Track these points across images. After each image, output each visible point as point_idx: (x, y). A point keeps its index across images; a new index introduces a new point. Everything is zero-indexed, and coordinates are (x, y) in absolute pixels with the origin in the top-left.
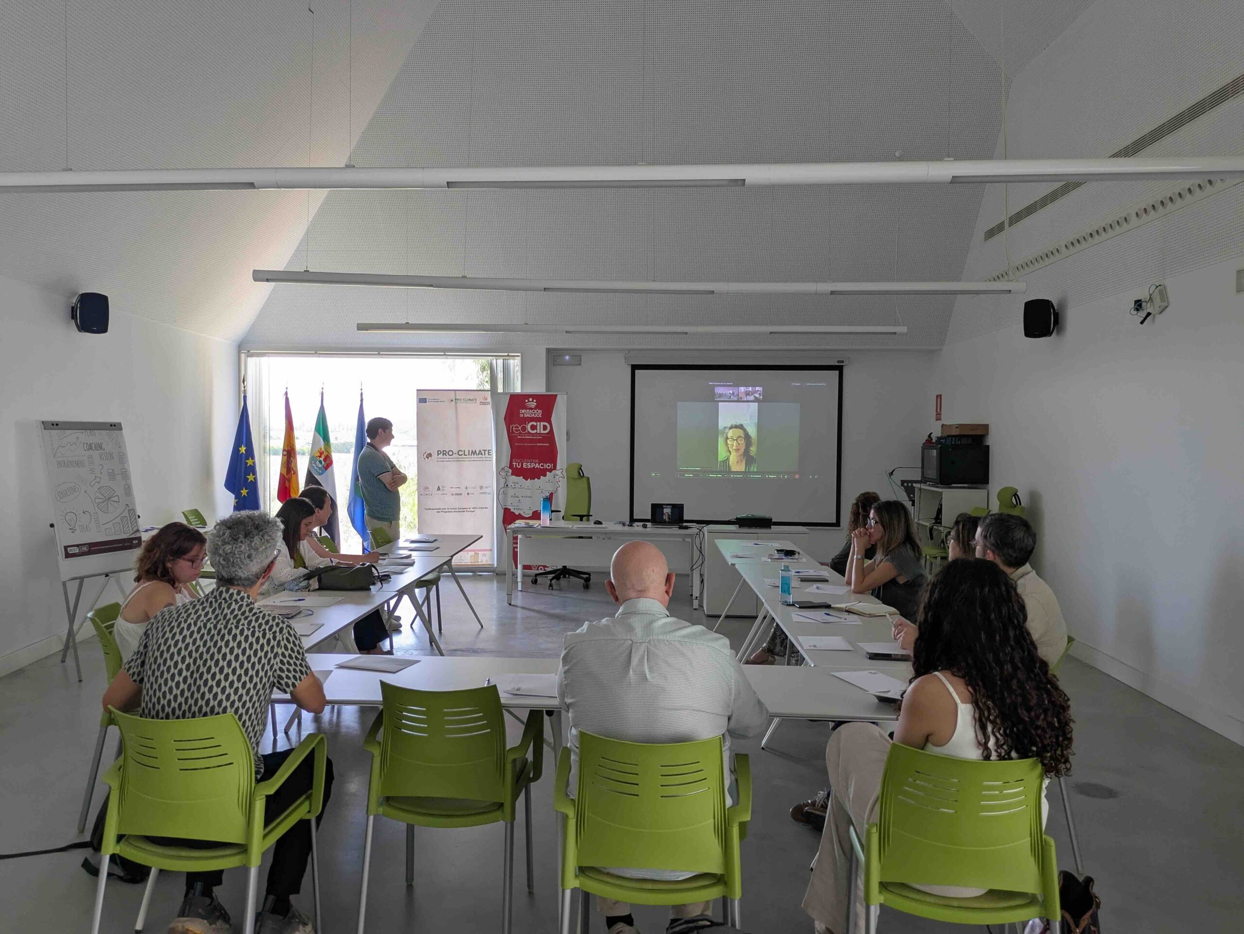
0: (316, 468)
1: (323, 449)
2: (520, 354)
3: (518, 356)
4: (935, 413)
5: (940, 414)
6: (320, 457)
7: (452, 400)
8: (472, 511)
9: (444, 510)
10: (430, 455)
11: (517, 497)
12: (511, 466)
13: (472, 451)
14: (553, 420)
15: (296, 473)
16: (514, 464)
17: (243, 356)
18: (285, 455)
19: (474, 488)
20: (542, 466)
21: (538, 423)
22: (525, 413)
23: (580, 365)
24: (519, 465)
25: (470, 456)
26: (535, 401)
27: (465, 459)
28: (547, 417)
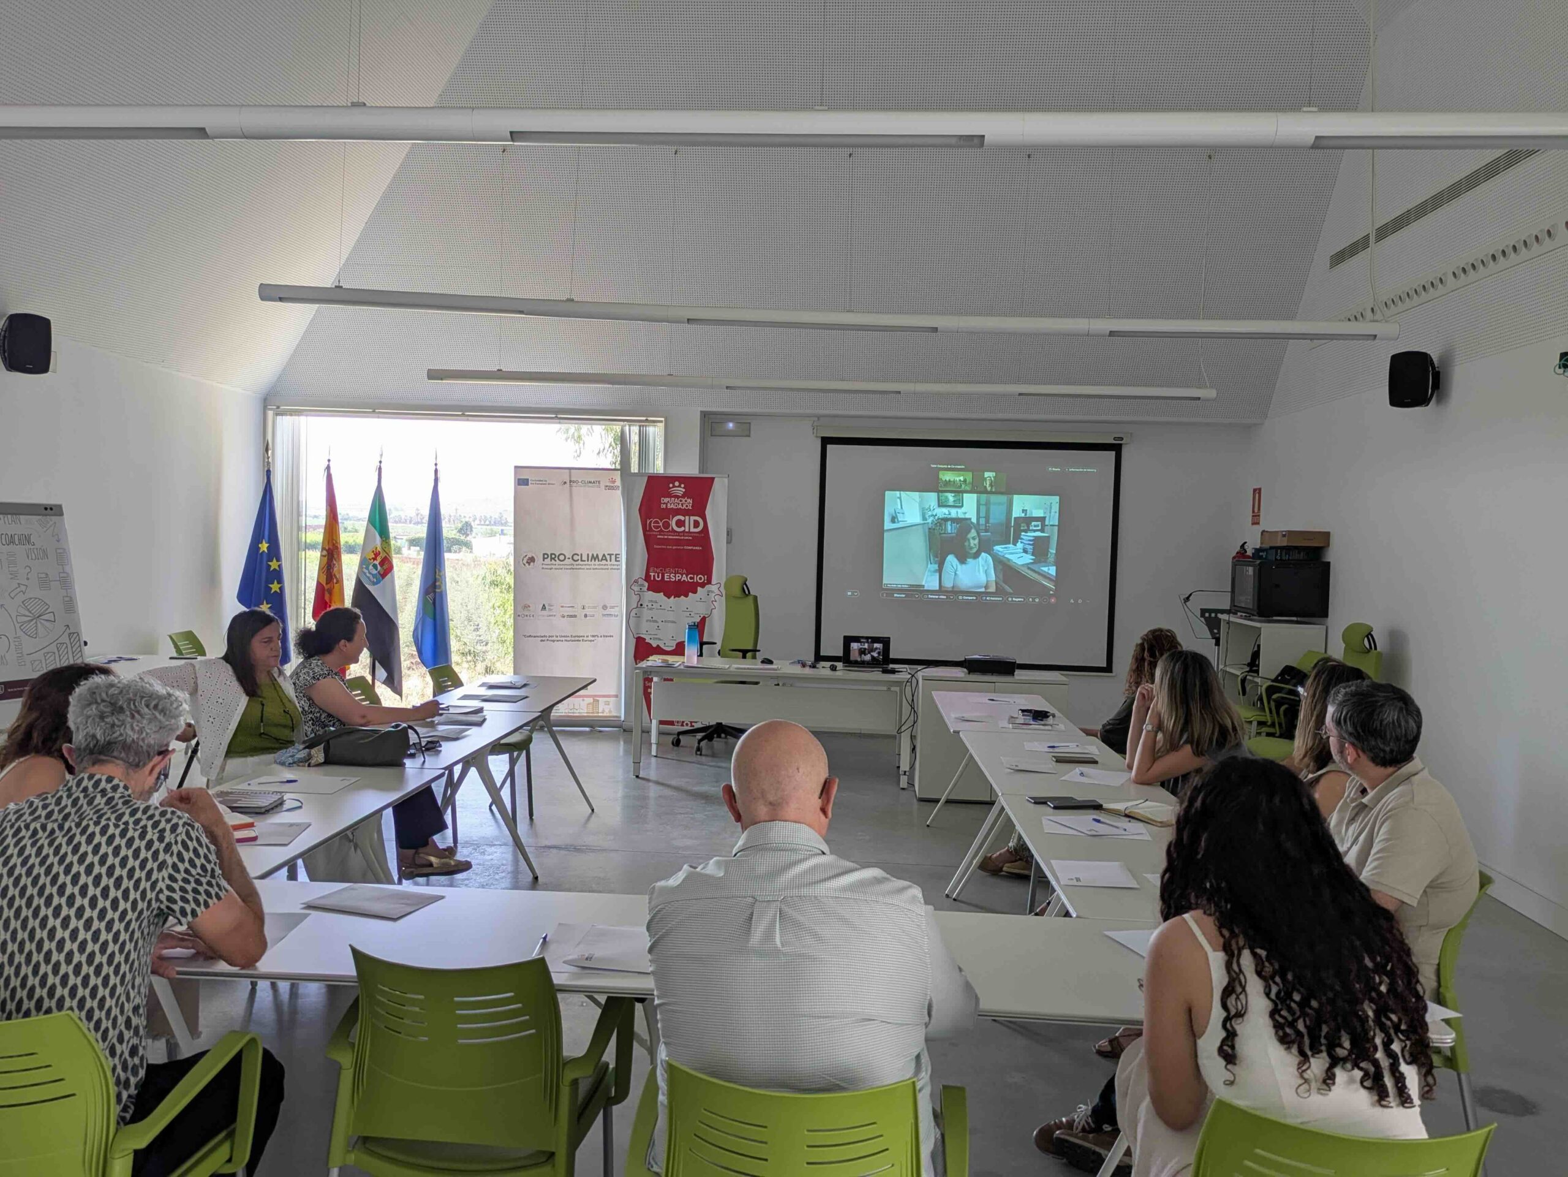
0: (368, 575)
1: (379, 549)
2: (663, 419)
3: (661, 422)
4: (1251, 514)
5: (1259, 516)
6: (375, 559)
7: (565, 483)
8: (591, 641)
9: (550, 639)
10: (532, 560)
11: (656, 621)
12: (647, 578)
13: (593, 555)
14: (708, 512)
15: (340, 581)
16: (652, 574)
17: (270, 414)
18: (325, 556)
19: (595, 607)
20: (691, 578)
21: (687, 517)
22: (668, 503)
23: (749, 436)
24: (658, 577)
25: (589, 563)
26: (683, 486)
27: (583, 567)
28: (699, 509)
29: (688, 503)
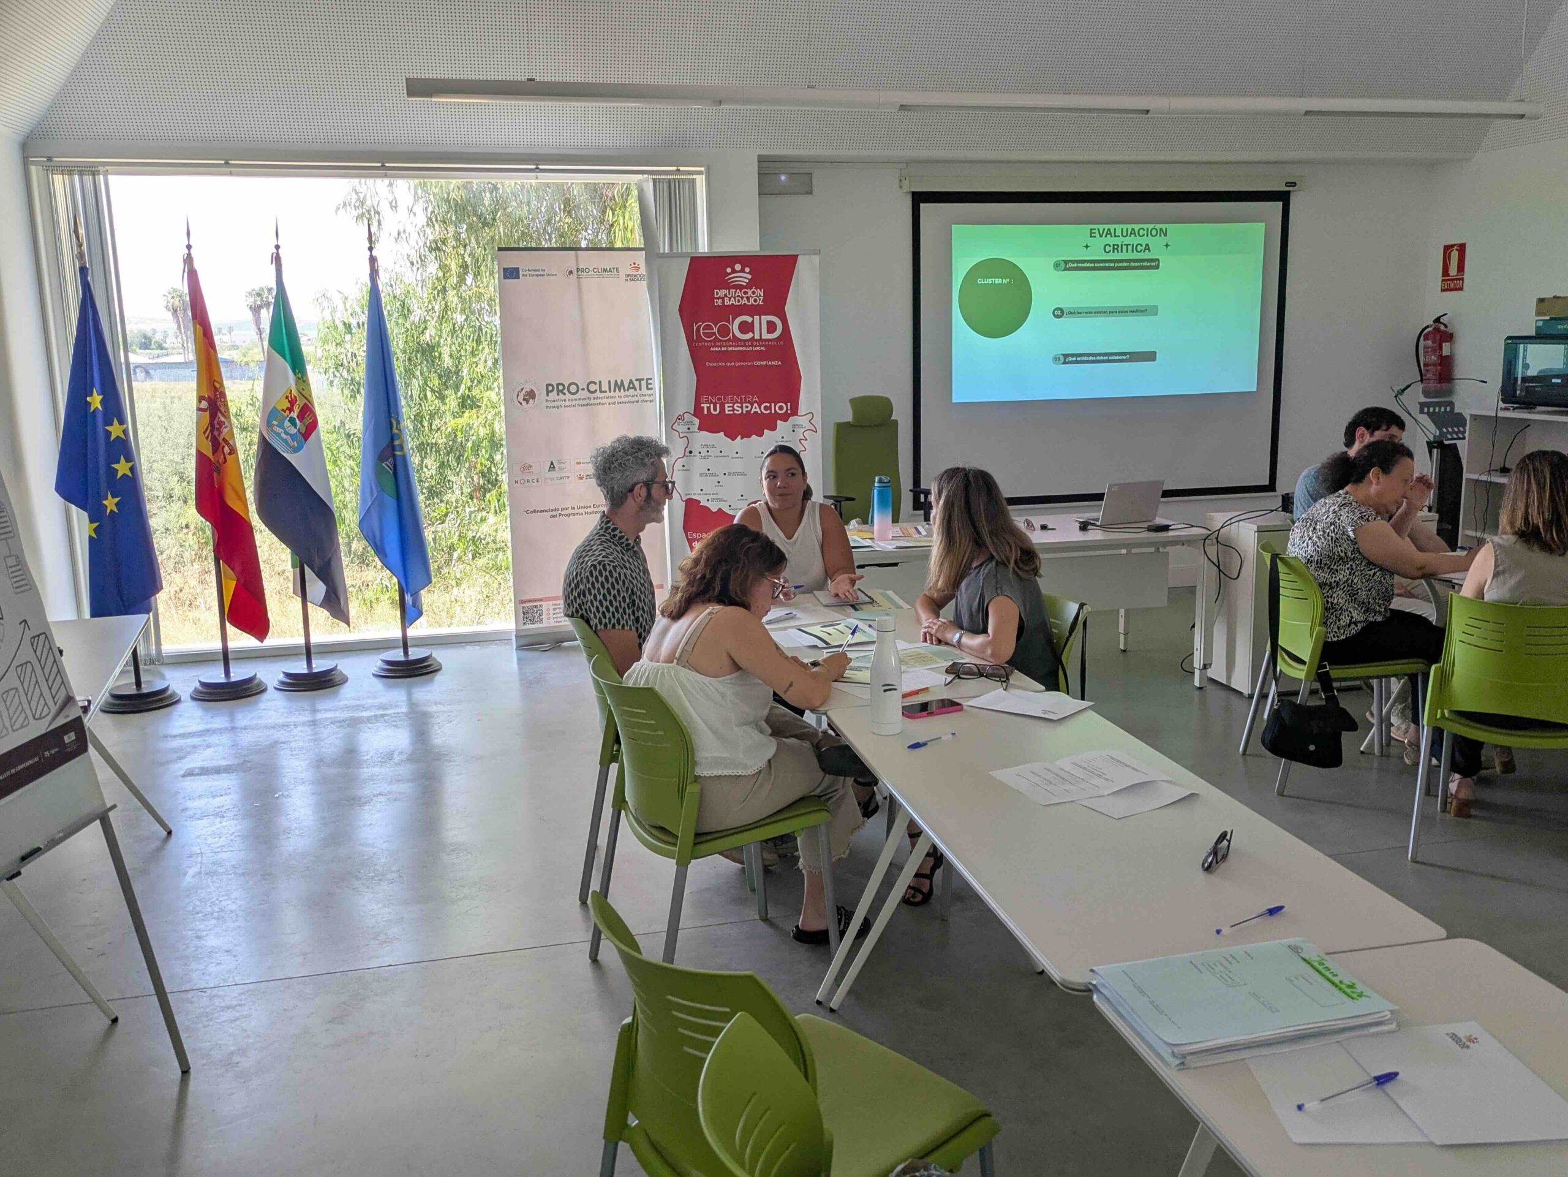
0: (283, 435)
2: (702, 169)
3: (700, 173)
4: (1439, 278)
6: (291, 410)
9: (564, 512)
10: (531, 395)
11: (713, 475)
12: (698, 412)
13: (616, 382)
14: (789, 308)
16: (705, 406)
17: (38, 168)
20: (766, 408)
21: (757, 318)
22: (724, 297)
23: (810, 192)
24: (715, 409)
26: (747, 270)
27: (603, 401)
28: (776, 303)
29: (757, 296)
